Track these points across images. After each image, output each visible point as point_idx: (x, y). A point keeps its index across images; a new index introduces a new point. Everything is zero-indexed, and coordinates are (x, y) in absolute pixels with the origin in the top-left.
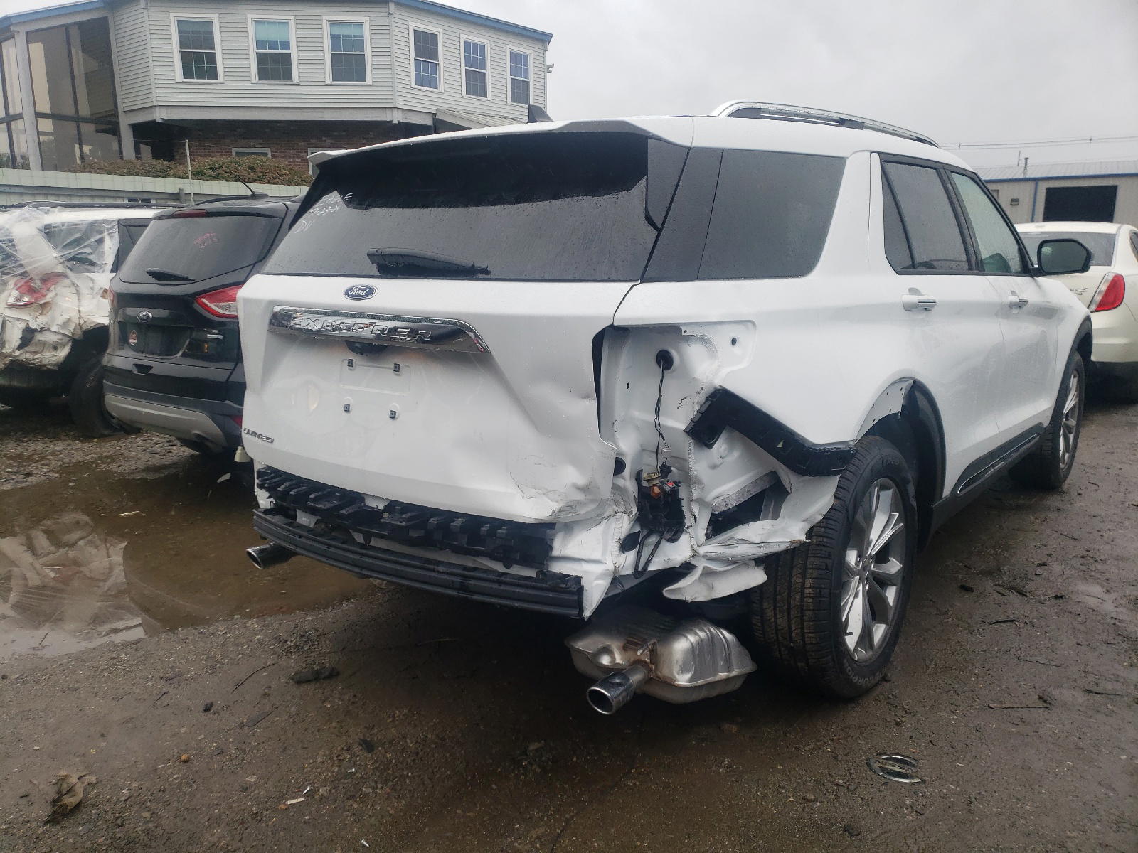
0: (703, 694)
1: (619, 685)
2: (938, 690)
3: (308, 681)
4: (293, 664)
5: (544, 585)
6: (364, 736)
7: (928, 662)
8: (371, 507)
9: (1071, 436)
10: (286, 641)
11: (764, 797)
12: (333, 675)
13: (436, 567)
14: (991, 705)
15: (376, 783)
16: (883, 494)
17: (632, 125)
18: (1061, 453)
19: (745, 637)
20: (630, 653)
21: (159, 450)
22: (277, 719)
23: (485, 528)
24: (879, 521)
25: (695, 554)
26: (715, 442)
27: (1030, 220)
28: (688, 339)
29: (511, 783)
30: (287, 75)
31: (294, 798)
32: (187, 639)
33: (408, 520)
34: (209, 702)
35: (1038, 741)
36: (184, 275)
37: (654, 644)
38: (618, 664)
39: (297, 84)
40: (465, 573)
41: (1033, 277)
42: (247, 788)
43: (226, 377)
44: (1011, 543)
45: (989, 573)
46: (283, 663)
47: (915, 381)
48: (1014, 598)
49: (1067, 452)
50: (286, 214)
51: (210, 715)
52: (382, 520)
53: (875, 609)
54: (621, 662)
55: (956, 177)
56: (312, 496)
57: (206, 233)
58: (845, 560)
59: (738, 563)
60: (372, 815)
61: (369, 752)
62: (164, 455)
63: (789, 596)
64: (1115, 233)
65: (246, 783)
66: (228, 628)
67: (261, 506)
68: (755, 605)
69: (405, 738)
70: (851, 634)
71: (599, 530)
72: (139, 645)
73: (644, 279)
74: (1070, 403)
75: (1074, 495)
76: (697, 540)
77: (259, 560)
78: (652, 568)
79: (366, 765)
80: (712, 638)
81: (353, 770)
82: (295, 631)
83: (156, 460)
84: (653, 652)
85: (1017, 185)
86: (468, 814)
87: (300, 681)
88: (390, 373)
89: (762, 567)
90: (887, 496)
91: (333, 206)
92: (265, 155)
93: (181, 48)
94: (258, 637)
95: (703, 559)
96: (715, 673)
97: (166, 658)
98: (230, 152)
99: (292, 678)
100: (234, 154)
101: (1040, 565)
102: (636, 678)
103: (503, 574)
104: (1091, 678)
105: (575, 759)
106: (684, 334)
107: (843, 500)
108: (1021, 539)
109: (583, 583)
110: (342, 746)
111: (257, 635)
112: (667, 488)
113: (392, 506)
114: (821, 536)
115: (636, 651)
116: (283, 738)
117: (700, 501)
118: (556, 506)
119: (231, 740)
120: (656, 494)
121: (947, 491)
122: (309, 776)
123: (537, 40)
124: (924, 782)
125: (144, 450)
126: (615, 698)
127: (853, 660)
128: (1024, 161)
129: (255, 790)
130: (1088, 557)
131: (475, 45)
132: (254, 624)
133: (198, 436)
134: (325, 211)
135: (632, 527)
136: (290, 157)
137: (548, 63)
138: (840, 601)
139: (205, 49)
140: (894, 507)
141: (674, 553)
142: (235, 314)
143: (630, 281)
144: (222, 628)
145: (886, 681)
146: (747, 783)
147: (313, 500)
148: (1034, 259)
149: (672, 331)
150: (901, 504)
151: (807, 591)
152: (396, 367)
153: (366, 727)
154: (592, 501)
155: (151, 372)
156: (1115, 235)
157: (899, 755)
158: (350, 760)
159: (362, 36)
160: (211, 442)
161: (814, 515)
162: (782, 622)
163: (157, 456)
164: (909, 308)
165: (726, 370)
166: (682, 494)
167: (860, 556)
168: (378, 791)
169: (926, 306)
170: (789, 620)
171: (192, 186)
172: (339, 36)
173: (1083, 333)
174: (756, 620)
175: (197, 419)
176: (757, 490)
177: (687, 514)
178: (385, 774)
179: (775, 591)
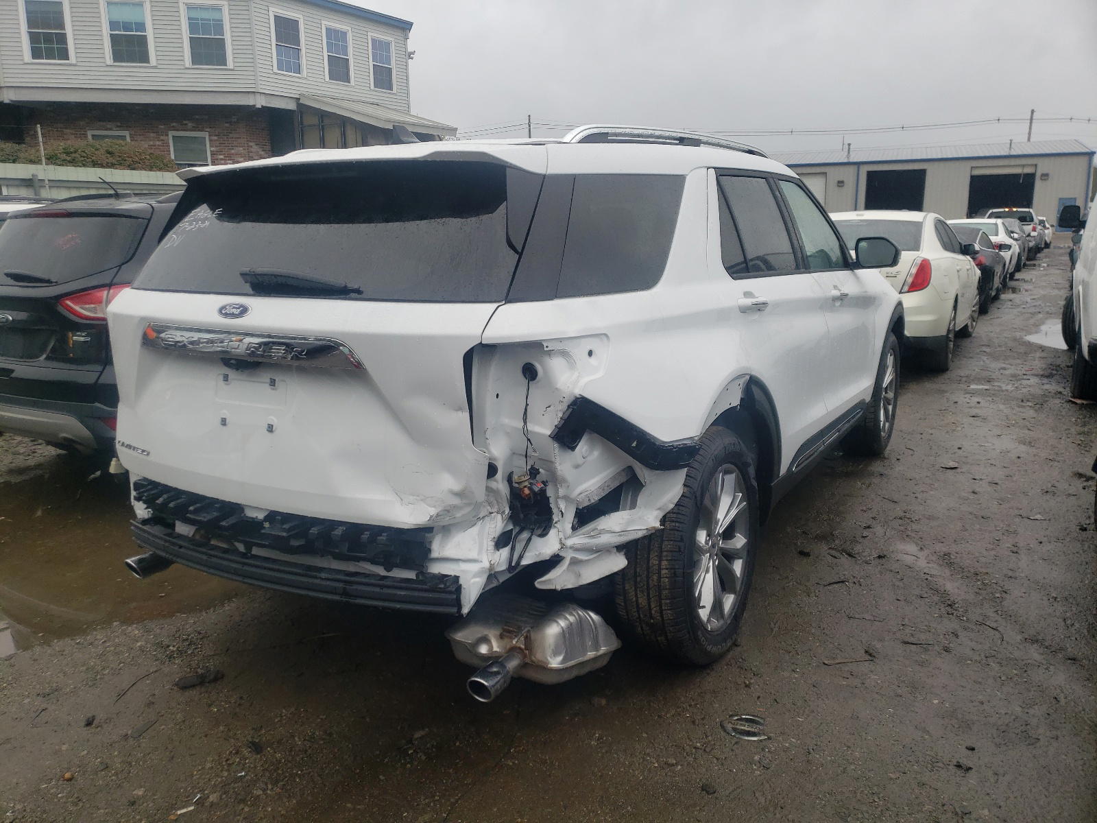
0: (574, 673)
1: (497, 673)
2: (781, 651)
3: (193, 686)
4: (176, 669)
5: (424, 587)
6: (253, 737)
7: (772, 625)
8: (252, 518)
9: (890, 408)
10: (168, 646)
11: (631, 765)
12: (218, 677)
13: (318, 574)
14: (826, 662)
15: (266, 784)
16: (727, 477)
17: (492, 156)
18: (882, 423)
19: (610, 617)
20: (506, 640)
21: (22, 450)
22: (163, 727)
23: (365, 536)
24: (725, 502)
25: (563, 546)
26: (578, 445)
27: (854, 208)
28: (550, 353)
29: (398, 773)
30: (144, 58)
31: (183, 808)
32: (64, 651)
33: (288, 530)
34: (90, 715)
35: (864, 692)
36: (45, 277)
37: (529, 631)
38: (496, 651)
39: (155, 67)
40: (348, 578)
41: (851, 269)
42: (135, 802)
43: (95, 379)
44: (841, 508)
45: (823, 538)
46: (166, 670)
47: (751, 377)
48: (844, 560)
49: (887, 421)
50: (152, 214)
51: (92, 729)
52: (263, 531)
53: (724, 581)
54: (498, 650)
55: (783, 184)
56: (191, 508)
57: (69, 235)
58: (695, 539)
59: (600, 551)
60: (263, 816)
61: (258, 753)
62: (29, 455)
63: (648, 577)
64: (921, 221)
65: (133, 797)
66: (107, 636)
67: (139, 516)
68: (618, 586)
69: (293, 736)
70: (704, 607)
71: (474, 530)
72: (12, 661)
73: (508, 300)
74: (888, 378)
75: (894, 460)
76: (564, 532)
77: (138, 569)
78: (525, 562)
79: (255, 767)
80: (581, 621)
81: (243, 773)
82: (177, 635)
83: (20, 462)
84: (527, 638)
85: (842, 168)
86: (359, 807)
87: (184, 686)
88: (266, 388)
89: (623, 553)
90: (730, 479)
91: (203, 221)
92: (125, 138)
93: (29, 28)
94: (139, 644)
95: (570, 551)
96: (584, 653)
97: (42, 673)
98: (86, 137)
99: (176, 685)
100: (90, 137)
101: (866, 528)
102: (512, 664)
103: (384, 578)
104: (908, 631)
105: (457, 744)
106: (545, 349)
107: (691, 488)
108: (849, 504)
109: (461, 582)
110: (231, 750)
111: (137, 641)
112: (536, 489)
113: (272, 516)
114: (673, 521)
115: (512, 639)
116: (170, 747)
117: (567, 498)
118: (433, 511)
119: (116, 753)
120: (527, 495)
121: (783, 469)
122: (198, 783)
123: (397, 27)
124: (769, 738)
125: (6, 450)
126: (493, 686)
127: (706, 630)
128: (847, 146)
129: (143, 803)
130: (905, 518)
131: (336, 31)
132: (134, 630)
133: (65, 439)
134: (195, 227)
135: (505, 526)
136: (151, 140)
137: (410, 50)
138: (693, 579)
139: (55, 29)
140: (738, 487)
141: (545, 547)
142: (102, 316)
143: (495, 302)
144: (100, 636)
145: (736, 646)
146: (616, 753)
147: (191, 512)
148: (853, 253)
149: (535, 346)
150: (744, 485)
151: (664, 572)
152: (271, 382)
153: (253, 729)
154: (469, 504)
155: (13, 375)
156: (922, 223)
157: (749, 715)
158: (239, 763)
159: (222, 21)
160: (80, 444)
161: (666, 504)
162: (643, 601)
163: (21, 457)
164: (744, 310)
165: (585, 380)
166: (550, 492)
167: (708, 535)
168: (269, 792)
169: (760, 307)
170: (649, 599)
171: (45, 172)
172: (197, 19)
173: (897, 316)
174: (619, 600)
175: (66, 423)
176: (617, 484)
177: (555, 510)
178: (275, 774)
179: (635, 572)
